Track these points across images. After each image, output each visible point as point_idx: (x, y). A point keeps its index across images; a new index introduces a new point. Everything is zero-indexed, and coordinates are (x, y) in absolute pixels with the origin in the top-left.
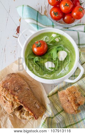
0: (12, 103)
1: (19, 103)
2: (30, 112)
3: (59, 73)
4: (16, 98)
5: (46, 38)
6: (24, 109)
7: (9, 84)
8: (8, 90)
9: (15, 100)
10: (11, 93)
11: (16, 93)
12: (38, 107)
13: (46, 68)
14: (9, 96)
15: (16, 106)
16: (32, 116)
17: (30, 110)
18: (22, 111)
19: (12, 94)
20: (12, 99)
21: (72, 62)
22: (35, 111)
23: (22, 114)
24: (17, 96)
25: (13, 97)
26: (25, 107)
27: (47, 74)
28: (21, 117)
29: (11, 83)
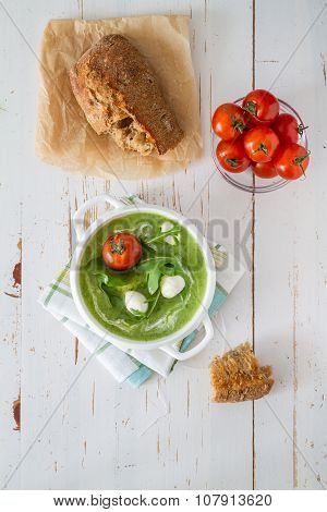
0: (109, 108)
1: (126, 111)
2: (148, 135)
3: (152, 327)
4: (120, 97)
5: (145, 229)
6: (135, 125)
7: (105, 61)
8: (103, 76)
9: (116, 102)
10: (110, 85)
11: (122, 87)
12: (169, 127)
13: (125, 308)
14: (105, 91)
15: (116, 118)
16: (152, 146)
17: (150, 131)
18: (128, 132)
19: (111, 87)
20: (111, 100)
21: (190, 308)
22: (160, 134)
23: (128, 138)
24: (123, 93)
25: (113, 96)
26: (140, 122)
27: (123, 321)
28: (125, 144)
29: (112, 61)
